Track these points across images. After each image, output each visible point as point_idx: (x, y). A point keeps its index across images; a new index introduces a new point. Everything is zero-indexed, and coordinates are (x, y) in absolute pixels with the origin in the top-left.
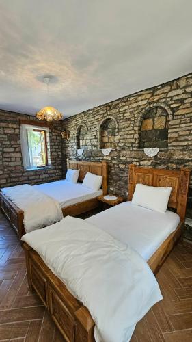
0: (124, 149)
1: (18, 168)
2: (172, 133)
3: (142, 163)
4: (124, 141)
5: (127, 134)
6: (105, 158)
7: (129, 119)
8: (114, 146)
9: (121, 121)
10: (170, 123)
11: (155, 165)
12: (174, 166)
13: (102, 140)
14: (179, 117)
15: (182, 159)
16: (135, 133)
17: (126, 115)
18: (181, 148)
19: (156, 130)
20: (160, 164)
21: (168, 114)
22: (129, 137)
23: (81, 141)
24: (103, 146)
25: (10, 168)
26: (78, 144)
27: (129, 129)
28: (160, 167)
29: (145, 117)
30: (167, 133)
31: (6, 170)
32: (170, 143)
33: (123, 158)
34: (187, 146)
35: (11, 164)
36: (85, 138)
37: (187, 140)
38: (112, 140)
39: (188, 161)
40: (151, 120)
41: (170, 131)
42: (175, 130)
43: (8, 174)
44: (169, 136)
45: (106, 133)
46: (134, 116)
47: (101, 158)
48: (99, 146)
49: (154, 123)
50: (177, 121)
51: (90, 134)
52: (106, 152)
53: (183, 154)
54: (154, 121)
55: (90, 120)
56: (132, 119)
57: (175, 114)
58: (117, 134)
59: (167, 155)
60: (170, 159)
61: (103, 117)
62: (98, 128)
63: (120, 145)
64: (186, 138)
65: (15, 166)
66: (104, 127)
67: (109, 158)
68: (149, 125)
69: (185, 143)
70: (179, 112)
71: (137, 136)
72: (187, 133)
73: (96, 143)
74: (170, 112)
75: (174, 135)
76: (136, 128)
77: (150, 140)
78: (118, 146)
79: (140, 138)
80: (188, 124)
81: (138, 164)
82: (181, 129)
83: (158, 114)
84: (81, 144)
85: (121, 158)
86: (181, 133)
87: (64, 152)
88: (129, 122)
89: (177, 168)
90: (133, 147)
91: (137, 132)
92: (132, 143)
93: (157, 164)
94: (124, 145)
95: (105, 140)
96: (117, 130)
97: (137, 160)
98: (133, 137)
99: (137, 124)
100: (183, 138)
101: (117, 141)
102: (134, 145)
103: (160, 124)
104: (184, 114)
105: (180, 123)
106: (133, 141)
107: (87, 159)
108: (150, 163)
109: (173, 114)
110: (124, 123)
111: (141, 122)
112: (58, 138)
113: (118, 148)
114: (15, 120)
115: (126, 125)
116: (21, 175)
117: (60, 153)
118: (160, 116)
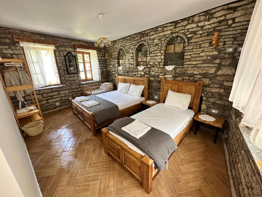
0: (154, 67)
1: (76, 81)
2: (187, 55)
3: (166, 76)
4: (154, 61)
5: (156, 56)
6: (140, 73)
7: (157, 44)
8: (146, 64)
9: (152, 46)
10: (186, 48)
11: (174, 77)
12: (187, 78)
13: (137, 60)
14: (192, 44)
15: (193, 73)
16: (162, 55)
17: (155, 41)
18: (193, 66)
19: (176, 53)
20: (178, 77)
21: (185, 41)
22: (157, 58)
23: (121, 61)
24: (138, 65)
25: (70, 82)
26: (119, 63)
27: (157, 52)
28: (178, 79)
29: (169, 44)
30: (184, 55)
31: (68, 83)
32: (185, 62)
33: (153, 73)
34: (196, 64)
35: (71, 79)
36: (124, 58)
37: (196, 61)
38: (145, 60)
39: (196, 74)
40: (173, 45)
41: (186, 54)
42: (189, 53)
43: (69, 86)
44: (185, 57)
45: (140, 54)
46: (161, 43)
47: (137, 73)
48: (135, 64)
49: (175, 48)
50: (191, 47)
51: (128, 55)
52: (141, 68)
53: (193, 70)
54: (175, 46)
55: (128, 44)
56: (160, 45)
57: (190, 41)
58: (148, 55)
59: (183, 70)
60: (185, 73)
61: (138, 43)
62: (134, 51)
63: (151, 63)
64: (196, 59)
65: (74, 80)
66: (139, 50)
67: (143, 73)
68: (171, 49)
69: (195, 63)
70: (193, 41)
71: (162, 57)
72: (197, 55)
73: (132, 62)
74: (186, 40)
75: (188, 57)
76: (162, 52)
77: (171, 60)
78: (149, 64)
79: (165, 59)
80: (198, 50)
81: (163, 77)
82: (192, 53)
83: (178, 42)
84: (121, 63)
85: (151, 73)
86: (193, 56)
87: (108, 69)
88: (157, 47)
89: (189, 79)
90: (160, 65)
91: (163, 54)
92: (159, 62)
93: (176, 77)
94: (154, 63)
95: (140, 59)
96: (148, 53)
97: (163, 74)
98: (160, 58)
99: (163, 48)
100: (194, 59)
101: (148, 61)
102: (161, 64)
103: (179, 49)
104: (195, 42)
105: (193, 49)
106: (160, 61)
107: (126, 74)
108: (171, 76)
109: (188, 42)
111: (166, 47)
112: (103, 58)
113: (149, 66)
114: (70, 44)
115: (155, 49)
116: (78, 87)
117: (104, 70)
118: (179, 43)
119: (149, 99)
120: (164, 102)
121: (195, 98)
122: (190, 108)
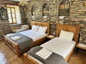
0: (53, 17)
1: (6, 25)
2: (71, 11)
3: (59, 22)
4: (52, 13)
5: (54, 10)
6: (44, 20)
7: (55, 4)
8: (48, 15)
9: (51, 5)
10: (71, 7)
11: (64, 23)
12: (71, 23)
13: (43, 12)
14: (74, 5)
15: (74, 21)
16: (57, 10)
17: (53, 2)
18: (74, 17)
19: (65, 9)
21: (70, 3)
22: (55, 11)
23: (33, 12)
24: (43, 15)
25: (3, 25)
26: (32, 14)
27: (54, 8)
28: (66, 24)
29: (61, 4)
30: (69, 11)
31: (1, 26)
32: (70, 14)
33: (52, 20)
34: (76, 16)
35: (3, 23)
36: (35, 11)
37: (76, 14)
38: (47, 12)
39: (77, 21)
40: (63, 5)
41: (70, 10)
42: (72, 10)
43: (2, 27)
44: (70, 12)
45: (45, 9)
46: (57, 3)
47: (43, 20)
48: (42, 15)
49: (64, 6)
50: (73, 6)
51: (38, 9)
52: (45, 17)
53: (75, 19)
54: (64, 5)
55: (37, 3)
56: (56, 4)
57: (73, 3)
58: (49, 10)
59: (69, 19)
60: (70, 20)
61: (43, 3)
62: (41, 7)
63: (51, 15)
64: (76, 13)
65: (5, 24)
66: (44, 6)
67: (46, 20)
68: (62, 7)
69: (76, 15)
70: (74, 3)
71: (58, 11)
72: (77, 11)
73: (40, 14)
74: (71, 3)
75: (72, 12)
76: (57, 8)
77: (62, 13)
78: (50, 15)
79: (59, 12)
80: (77, 8)
81: (58, 22)
82: (74, 9)
83: (66, 3)
84: (33, 14)
85: (51, 20)
86: (74, 11)
87: (25, 17)
88: (55, 5)
89: (72, 24)
90: (56, 16)
91: (58, 10)
92: (56, 14)
93: (65, 22)
94: (53, 15)
95: (44, 12)
96: (49, 8)
97: (58, 21)
98: (56, 12)
99: (58, 6)
100: (75, 13)
101: (49, 13)
102: (57, 15)
103: (67, 7)
104: (76, 4)
105: (74, 7)
106: (56, 13)
107: (37, 20)
108: (62, 22)
109: (72, 4)
110: (52, 6)
111: (59, 6)
112: (22, 11)
113: (50, 16)
114: (3, 3)
115: (54, 7)
116: (8, 27)
117: (24, 17)
118: (67, 4)
119: (50, 34)
120: (59, 36)
121: (76, 35)
122: (73, 40)
